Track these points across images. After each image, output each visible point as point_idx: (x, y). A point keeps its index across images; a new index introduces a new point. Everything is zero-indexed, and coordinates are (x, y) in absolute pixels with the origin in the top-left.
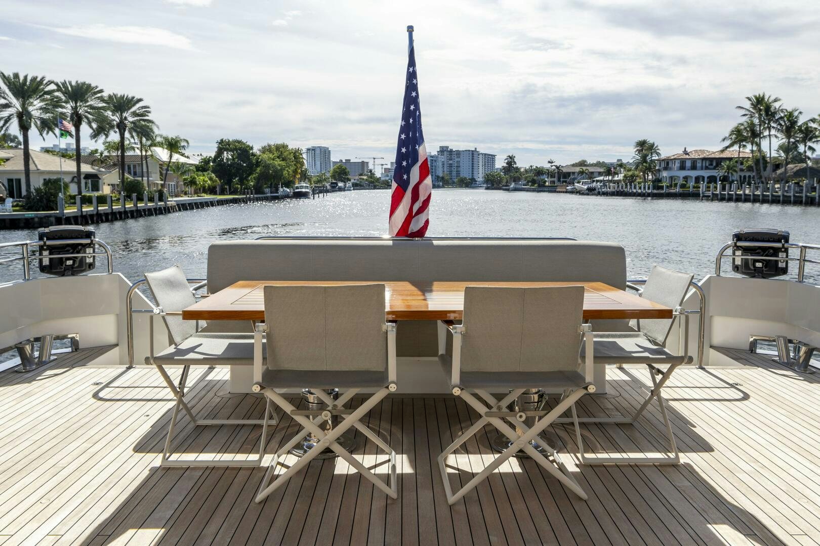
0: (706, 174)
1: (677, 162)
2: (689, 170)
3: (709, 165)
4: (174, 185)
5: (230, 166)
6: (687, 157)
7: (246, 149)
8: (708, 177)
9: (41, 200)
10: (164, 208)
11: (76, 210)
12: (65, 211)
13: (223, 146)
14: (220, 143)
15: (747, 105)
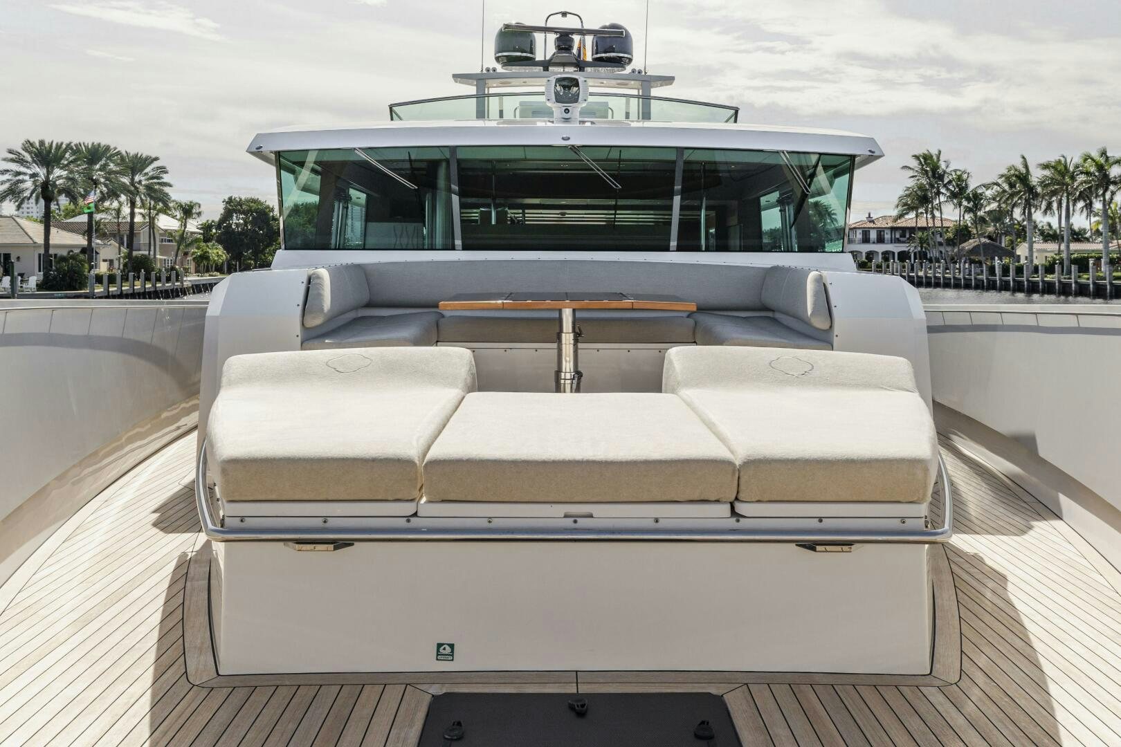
0: (896, 248)
1: (859, 232)
2: (874, 243)
3: (901, 237)
4: (171, 260)
5: (240, 234)
6: (872, 225)
7: (264, 212)
8: (899, 253)
9: (63, 279)
10: (181, 289)
11: (102, 290)
12: (96, 291)
13: (233, 207)
14: (227, 203)
15: (914, 164)
